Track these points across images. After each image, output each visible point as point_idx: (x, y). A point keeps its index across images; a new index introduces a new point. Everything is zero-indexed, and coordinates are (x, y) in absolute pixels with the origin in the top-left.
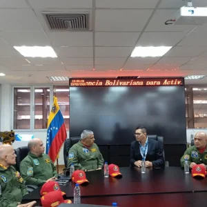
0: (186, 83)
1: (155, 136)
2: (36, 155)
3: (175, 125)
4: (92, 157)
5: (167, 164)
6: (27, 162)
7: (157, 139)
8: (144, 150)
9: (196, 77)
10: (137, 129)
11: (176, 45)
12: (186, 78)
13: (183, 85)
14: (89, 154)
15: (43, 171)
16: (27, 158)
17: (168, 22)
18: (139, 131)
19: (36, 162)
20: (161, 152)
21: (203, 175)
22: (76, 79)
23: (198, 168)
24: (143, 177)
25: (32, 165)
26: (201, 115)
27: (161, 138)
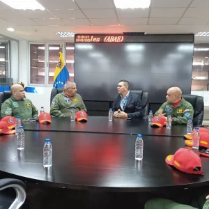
2: (18, 98)
4: (72, 106)
6: (7, 103)
7: (142, 94)
14: (69, 103)
15: (21, 112)
16: (8, 101)
19: (15, 104)
22: (81, 35)
25: (11, 106)
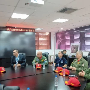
0: (36, 31)
1: (22, 53)
3: (32, 48)
5: (27, 65)
7: (23, 54)
8: (17, 59)
9: (40, 29)
10: (14, 50)
11: (31, 15)
12: (36, 29)
13: (35, 32)
17: (26, 4)
18: (15, 51)
20: (25, 60)
21: (40, 68)
23: (38, 65)
24: (16, 71)
26: (42, 44)
27: (24, 54)
